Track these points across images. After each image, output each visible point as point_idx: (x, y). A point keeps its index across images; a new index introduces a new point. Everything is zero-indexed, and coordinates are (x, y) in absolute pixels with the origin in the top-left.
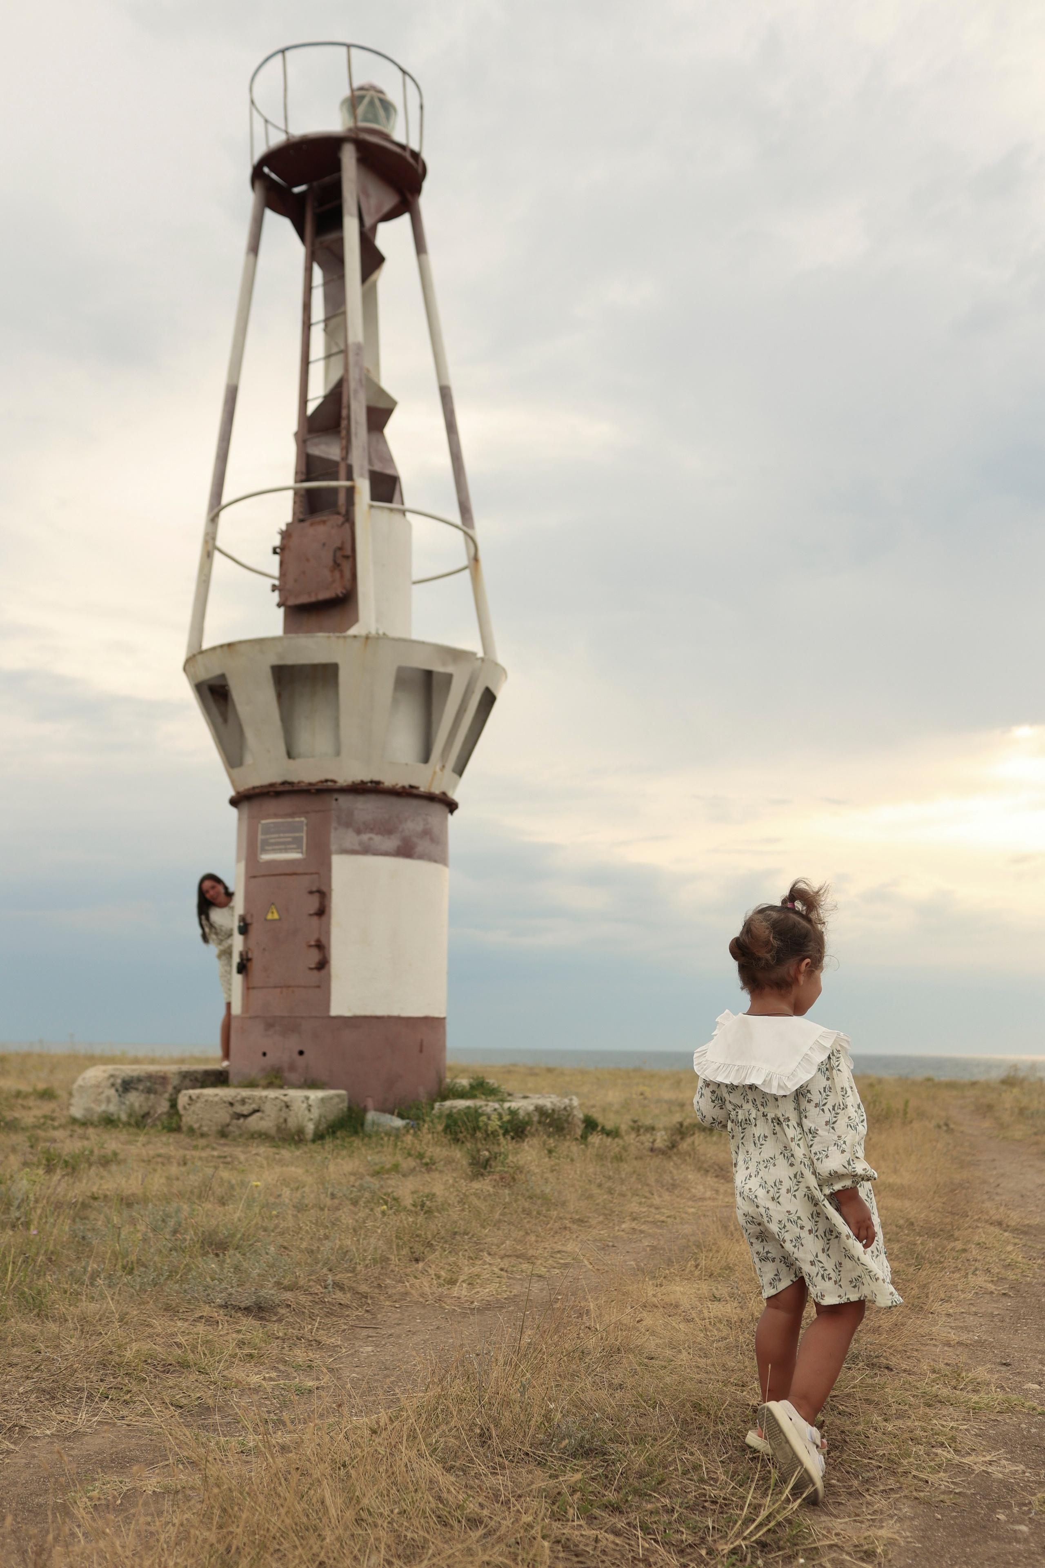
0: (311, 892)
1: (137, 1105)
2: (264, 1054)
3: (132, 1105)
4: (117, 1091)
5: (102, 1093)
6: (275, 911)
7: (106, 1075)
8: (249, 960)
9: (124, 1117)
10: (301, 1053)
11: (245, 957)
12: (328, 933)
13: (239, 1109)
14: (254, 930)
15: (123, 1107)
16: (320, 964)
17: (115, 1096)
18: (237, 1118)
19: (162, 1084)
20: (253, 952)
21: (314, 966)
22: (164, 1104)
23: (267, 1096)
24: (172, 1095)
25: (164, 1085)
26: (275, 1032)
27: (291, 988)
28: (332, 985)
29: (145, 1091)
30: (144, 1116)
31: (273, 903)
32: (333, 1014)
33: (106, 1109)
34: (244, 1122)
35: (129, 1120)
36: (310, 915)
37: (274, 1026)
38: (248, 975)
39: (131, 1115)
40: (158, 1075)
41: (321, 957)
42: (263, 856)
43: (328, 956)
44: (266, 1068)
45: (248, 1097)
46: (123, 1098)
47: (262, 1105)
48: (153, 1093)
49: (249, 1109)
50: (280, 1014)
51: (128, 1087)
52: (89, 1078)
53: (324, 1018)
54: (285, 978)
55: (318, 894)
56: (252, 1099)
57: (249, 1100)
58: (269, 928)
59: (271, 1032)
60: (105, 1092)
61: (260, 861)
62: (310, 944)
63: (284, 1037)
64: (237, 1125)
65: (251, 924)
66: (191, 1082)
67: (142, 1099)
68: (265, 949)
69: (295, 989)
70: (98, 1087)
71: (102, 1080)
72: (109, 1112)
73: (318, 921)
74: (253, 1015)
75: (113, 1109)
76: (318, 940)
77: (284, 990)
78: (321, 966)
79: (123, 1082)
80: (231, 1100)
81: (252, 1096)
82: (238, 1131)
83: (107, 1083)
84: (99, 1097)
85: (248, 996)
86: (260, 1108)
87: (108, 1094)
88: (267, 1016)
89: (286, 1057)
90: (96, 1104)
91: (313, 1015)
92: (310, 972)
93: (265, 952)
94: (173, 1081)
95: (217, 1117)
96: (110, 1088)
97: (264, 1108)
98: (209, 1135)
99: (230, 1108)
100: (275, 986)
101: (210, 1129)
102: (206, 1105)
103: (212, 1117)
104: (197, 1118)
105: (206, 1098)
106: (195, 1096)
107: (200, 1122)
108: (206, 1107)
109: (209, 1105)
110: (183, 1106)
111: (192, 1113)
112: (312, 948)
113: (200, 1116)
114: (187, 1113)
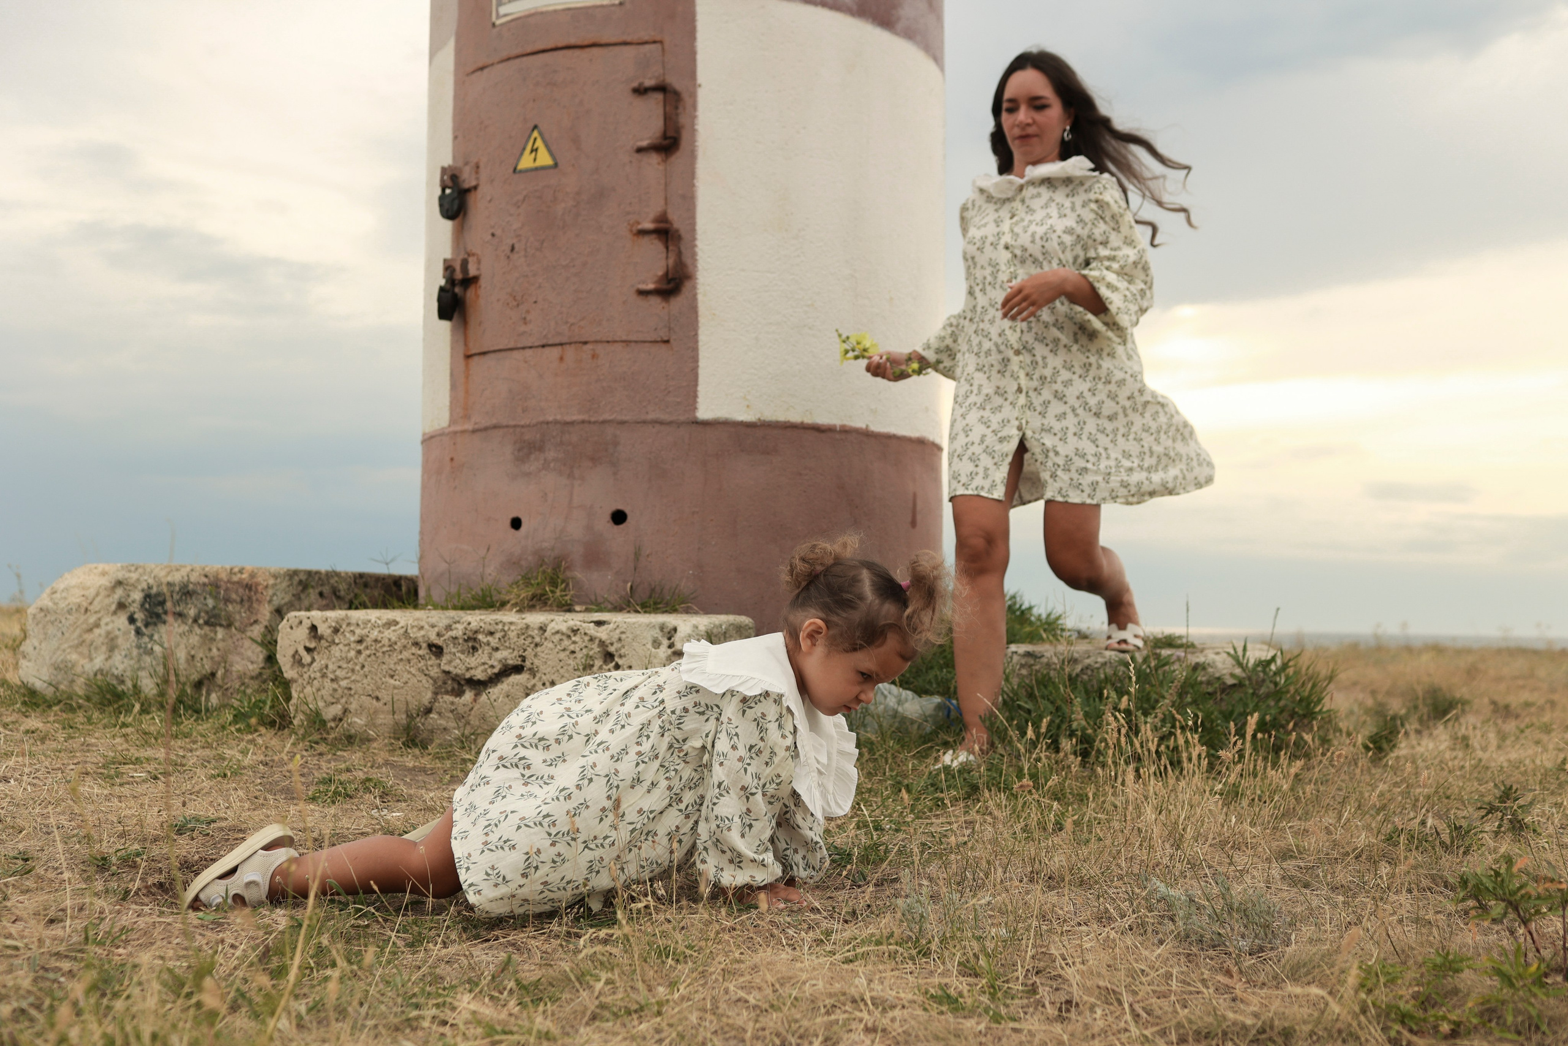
0: (640, 91)
1: (181, 655)
2: (516, 523)
3: (169, 656)
4: (132, 620)
5: (97, 625)
6: (539, 143)
7: (105, 582)
8: (469, 282)
9: (148, 686)
10: (619, 517)
11: (459, 275)
12: (689, 199)
13: (458, 663)
14: (480, 207)
15: (148, 659)
16: (669, 281)
17: (126, 633)
18: (453, 689)
19: (242, 601)
20: (479, 262)
21: (651, 286)
22: (249, 653)
23: (546, 625)
24: (266, 627)
25: (246, 605)
26: (546, 466)
27: (589, 347)
28: (703, 337)
29: (201, 621)
30: (198, 685)
31: (535, 127)
32: (704, 412)
33: (106, 667)
34: (475, 700)
35: (162, 694)
36: (640, 150)
37: (541, 449)
38: (464, 322)
39: (166, 681)
40: (235, 578)
41: (671, 262)
42: (503, 10)
43: (687, 260)
44: (523, 563)
45: (488, 628)
46: (146, 639)
47: (529, 653)
48: (221, 625)
49: (490, 663)
50: (559, 417)
51: (159, 610)
52: (66, 589)
53: (679, 424)
54: (571, 320)
55: (659, 96)
56: (498, 635)
57: (490, 638)
58: (525, 193)
59: (533, 466)
60: (103, 623)
61: (498, 22)
62: (640, 227)
63: (571, 476)
64: (452, 711)
65: (475, 188)
66: (321, 594)
67: (194, 639)
68: (513, 249)
69: (599, 348)
70: (86, 610)
71: (97, 594)
72: (113, 675)
73: (661, 167)
74: (485, 422)
75: (121, 667)
76: (663, 218)
77: (570, 352)
78: (671, 286)
79: (147, 597)
80: (433, 638)
81: (500, 627)
82: (458, 728)
83: (107, 601)
84: (88, 637)
85: (467, 377)
86: (524, 661)
87: (109, 627)
88: (522, 423)
89: (576, 530)
90: (81, 654)
91: (650, 417)
92: (641, 302)
93: (514, 256)
94: (270, 592)
95: (395, 687)
96: (115, 613)
97: (536, 662)
98: (369, 740)
99: (433, 661)
100: (544, 342)
101: (372, 722)
102: (359, 652)
103: (378, 688)
104: (335, 690)
105: (359, 632)
106: (326, 625)
107: (343, 701)
108: (362, 658)
109: (368, 652)
110: (294, 655)
111: (318, 675)
112: (645, 240)
113: (344, 683)
114: (306, 676)
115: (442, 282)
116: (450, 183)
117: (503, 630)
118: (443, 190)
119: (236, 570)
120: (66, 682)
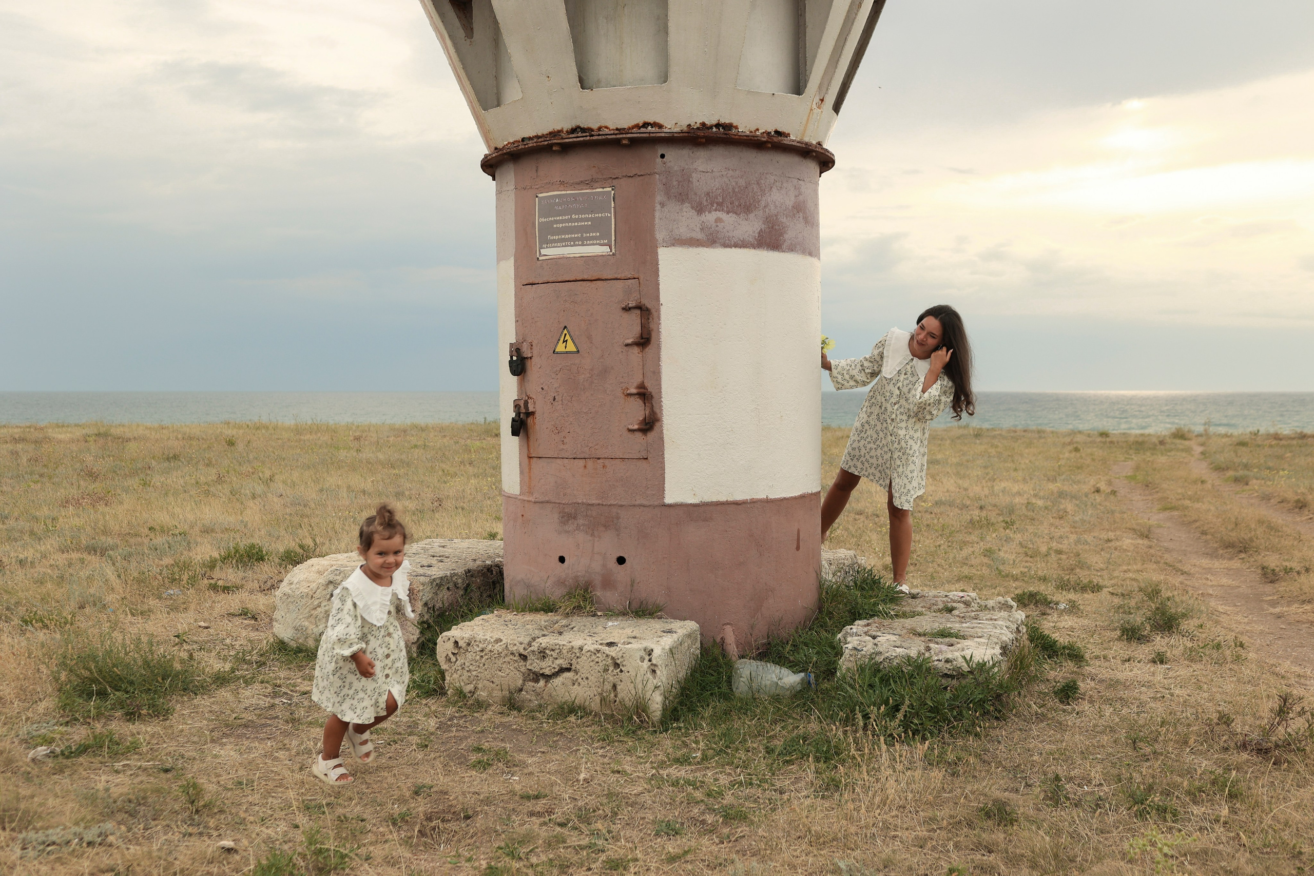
0: (627, 309)
2: (562, 560)
5: (319, 606)
6: (568, 337)
7: (323, 581)
8: (529, 414)
10: (621, 560)
11: (523, 411)
12: (657, 374)
13: (536, 665)
14: (534, 368)
16: (646, 424)
18: (533, 678)
20: (535, 403)
21: (636, 427)
22: (410, 629)
23: (582, 647)
26: (578, 528)
27: (601, 461)
28: (666, 456)
31: (565, 327)
32: (668, 500)
34: (546, 686)
36: (627, 345)
37: (575, 518)
38: (527, 437)
41: (647, 412)
42: (543, 252)
43: (658, 411)
44: (567, 583)
45: (551, 647)
47: (574, 662)
49: (553, 666)
50: (585, 501)
52: (299, 583)
53: (655, 507)
54: (590, 445)
55: (638, 312)
56: (557, 651)
57: (552, 653)
58: (560, 366)
59: (571, 527)
60: (323, 605)
61: (540, 258)
62: (628, 392)
63: (592, 535)
64: (534, 691)
65: (531, 358)
68: (554, 399)
69: (607, 462)
70: (312, 596)
71: (318, 588)
73: (640, 355)
74: (541, 499)
76: (642, 386)
77: (590, 463)
78: (648, 427)
80: (522, 651)
81: (558, 647)
82: (537, 700)
83: (324, 592)
84: (315, 613)
85: (530, 469)
86: (571, 665)
88: (563, 502)
89: (597, 566)
90: (310, 622)
91: (637, 503)
92: (630, 435)
93: (555, 403)
94: (421, 594)
95: (502, 677)
97: (578, 666)
98: (489, 705)
99: (522, 663)
100: (575, 456)
101: (490, 695)
102: (482, 657)
103: (493, 677)
104: (469, 677)
105: (481, 645)
106: (463, 641)
107: (474, 682)
108: (483, 660)
109: (486, 657)
110: (446, 657)
111: (460, 668)
112: (632, 399)
113: (474, 673)
114: (453, 668)
115: (514, 415)
116: (514, 353)
118: (511, 357)
120: (303, 639)
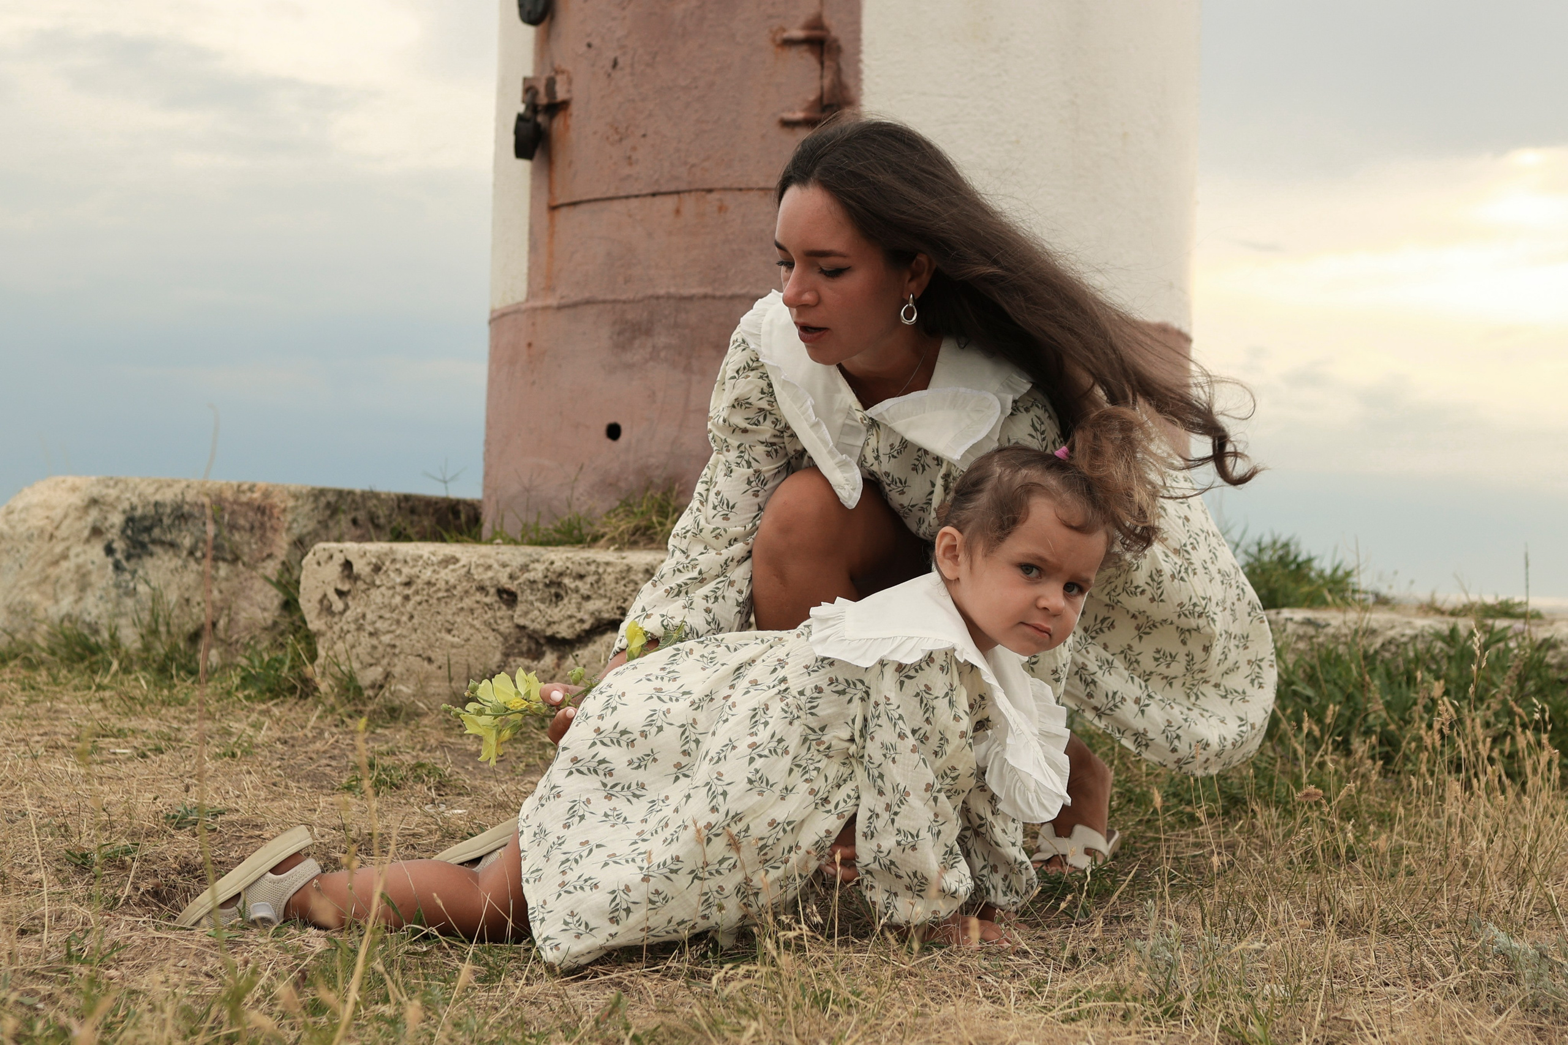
1: (172, 596)
2: (614, 432)
3: (157, 597)
4: (109, 550)
5: (65, 557)
7: (76, 499)
8: (556, 108)
9: (130, 638)
11: (543, 100)
13: (537, 615)
14: (572, 7)
15: (129, 603)
16: (824, 108)
17: (103, 567)
18: (529, 650)
19: (252, 528)
20: (570, 81)
21: (799, 115)
22: (259, 598)
24: (283, 563)
25: (258, 533)
26: (654, 355)
27: (715, 196)
29: (198, 554)
30: (194, 637)
33: (76, 612)
34: (558, 666)
35: (147, 648)
37: (648, 332)
38: (549, 162)
39: (155, 632)
40: (244, 498)
41: (827, 82)
43: (849, 81)
44: (622, 484)
45: (577, 569)
46: (127, 576)
48: (224, 560)
49: (579, 616)
50: (672, 290)
51: (145, 538)
52: (26, 509)
54: (692, 160)
56: (590, 579)
57: (579, 583)
59: (636, 355)
60: (72, 553)
62: (786, 35)
63: (688, 369)
66: (355, 522)
67: (190, 578)
68: (615, 64)
69: (729, 198)
70: (51, 537)
71: (66, 516)
72: (84, 622)
74: (575, 296)
75: (95, 612)
77: (689, 203)
79: (130, 520)
80: (504, 581)
81: (593, 568)
83: (78, 525)
84: (53, 572)
85: (552, 235)
87: (81, 560)
88: (624, 297)
90: (43, 594)
92: (785, 136)
93: (617, 74)
94: (289, 517)
95: (453, 646)
96: (88, 541)
98: (418, 714)
99: (504, 611)
100: (655, 189)
101: (421, 693)
102: (407, 598)
103: (431, 646)
104: (374, 647)
105: (406, 570)
106: (364, 561)
107: (385, 662)
108: (410, 606)
109: (418, 598)
110: (321, 602)
111: (353, 627)
112: (793, 53)
113: (386, 639)
114: (336, 628)
115: (521, 108)
117: (596, 573)
119: (245, 487)
120: (24, 630)
